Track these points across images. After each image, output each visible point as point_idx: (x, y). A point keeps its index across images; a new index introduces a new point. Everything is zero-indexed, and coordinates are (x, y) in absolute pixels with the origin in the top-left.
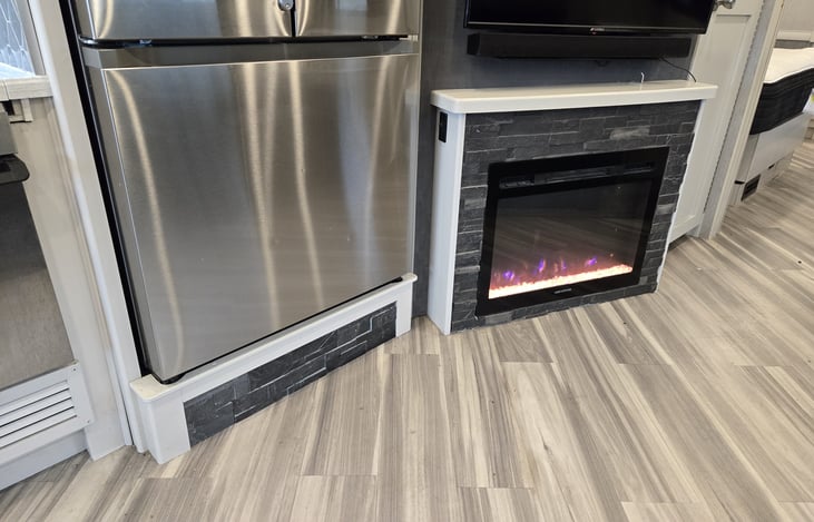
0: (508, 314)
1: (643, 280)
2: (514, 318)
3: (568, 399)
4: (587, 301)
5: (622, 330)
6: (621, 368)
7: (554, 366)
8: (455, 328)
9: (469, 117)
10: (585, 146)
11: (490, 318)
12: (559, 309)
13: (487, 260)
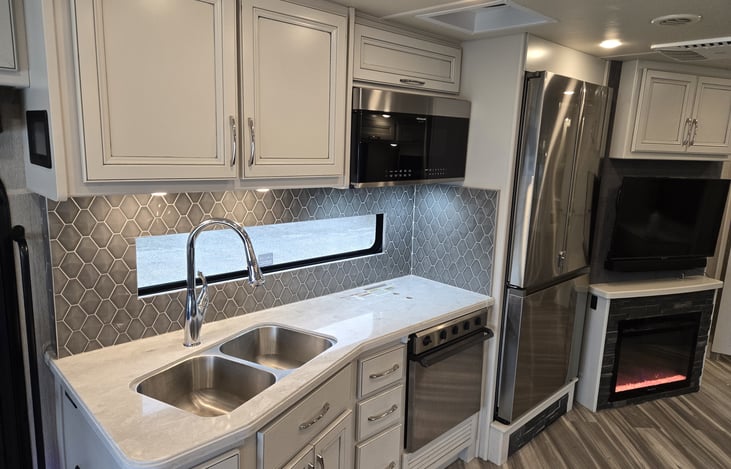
0: (624, 401)
1: (692, 384)
2: (628, 404)
3: (678, 446)
4: (664, 396)
5: (690, 413)
6: (697, 432)
7: (662, 430)
8: (599, 409)
9: (612, 300)
10: (662, 312)
11: (616, 403)
12: (650, 400)
13: (615, 371)
